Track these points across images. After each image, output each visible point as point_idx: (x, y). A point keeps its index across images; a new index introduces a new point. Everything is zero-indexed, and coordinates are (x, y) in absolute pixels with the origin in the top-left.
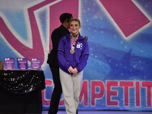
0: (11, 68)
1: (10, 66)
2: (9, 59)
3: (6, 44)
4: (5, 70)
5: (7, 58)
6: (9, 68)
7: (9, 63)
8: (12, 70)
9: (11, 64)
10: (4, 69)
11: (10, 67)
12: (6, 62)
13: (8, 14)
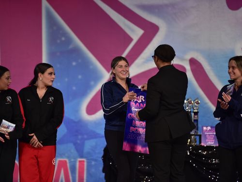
0: (213, 143)
1: (211, 139)
2: (209, 128)
3: (206, 103)
4: (204, 146)
5: (207, 127)
6: (209, 143)
7: (209, 135)
8: (215, 146)
9: (212, 137)
10: (202, 144)
11: (212, 141)
12: (206, 133)
13: (210, 57)
